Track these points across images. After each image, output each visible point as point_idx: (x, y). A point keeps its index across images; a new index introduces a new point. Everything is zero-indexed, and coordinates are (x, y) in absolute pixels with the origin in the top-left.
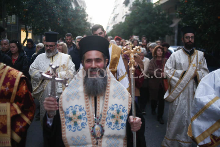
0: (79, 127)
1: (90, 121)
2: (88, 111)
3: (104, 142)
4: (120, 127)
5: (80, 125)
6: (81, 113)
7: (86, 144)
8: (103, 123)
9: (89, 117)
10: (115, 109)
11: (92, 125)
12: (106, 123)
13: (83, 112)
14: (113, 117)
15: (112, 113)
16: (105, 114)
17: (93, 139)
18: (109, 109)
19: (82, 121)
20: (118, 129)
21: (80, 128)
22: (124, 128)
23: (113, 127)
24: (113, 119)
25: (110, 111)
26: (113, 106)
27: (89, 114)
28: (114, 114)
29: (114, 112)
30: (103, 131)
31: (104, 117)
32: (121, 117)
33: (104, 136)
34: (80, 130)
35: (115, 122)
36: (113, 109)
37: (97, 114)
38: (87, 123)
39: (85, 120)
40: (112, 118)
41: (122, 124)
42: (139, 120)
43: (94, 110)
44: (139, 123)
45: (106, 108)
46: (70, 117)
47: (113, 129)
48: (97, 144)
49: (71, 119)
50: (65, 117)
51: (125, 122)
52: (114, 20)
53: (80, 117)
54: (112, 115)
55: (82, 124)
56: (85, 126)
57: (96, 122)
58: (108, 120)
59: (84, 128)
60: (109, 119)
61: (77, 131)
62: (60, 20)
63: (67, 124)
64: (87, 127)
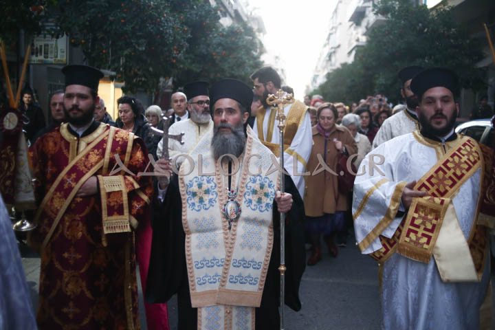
0: (205, 205)
1: (221, 196)
2: (219, 183)
3: (241, 228)
4: (263, 208)
5: (207, 202)
6: (209, 185)
7: (215, 229)
8: (240, 200)
9: (220, 192)
10: (258, 182)
11: (224, 202)
12: (244, 200)
13: (213, 184)
14: (255, 192)
15: (252, 187)
16: (242, 187)
17: (225, 222)
18: (248, 180)
19: (211, 196)
20: (261, 211)
21: (207, 207)
22: (270, 210)
23: (253, 208)
24: (254, 195)
25: (250, 184)
26: (255, 177)
27: (220, 187)
28: (255, 189)
29: (256, 186)
30: (239, 211)
31: (242, 192)
32: (266, 195)
33: (240, 219)
34: (206, 209)
35: (257, 200)
36: (254, 181)
37: (232, 187)
38: (217, 199)
39: (215, 195)
40: (253, 193)
41: (267, 205)
42: (288, 196)
43: (227, 182)
45: (244, 179)
46: (194, 191)
47: (254, 210)
48: (230, 228)
49: (194, 194)
50: (187, 193)
51: (271, 202)
53: (207, 192)
54: (253, 189)
55: (210, 201)
56: (214, 204)
57: (229, 198)
58: (247, 197)
59: (213, 206)
60: (249, 195)
61: (202, 210)
62: (180, 52)
63: (190, 202)
64: (217, 205)
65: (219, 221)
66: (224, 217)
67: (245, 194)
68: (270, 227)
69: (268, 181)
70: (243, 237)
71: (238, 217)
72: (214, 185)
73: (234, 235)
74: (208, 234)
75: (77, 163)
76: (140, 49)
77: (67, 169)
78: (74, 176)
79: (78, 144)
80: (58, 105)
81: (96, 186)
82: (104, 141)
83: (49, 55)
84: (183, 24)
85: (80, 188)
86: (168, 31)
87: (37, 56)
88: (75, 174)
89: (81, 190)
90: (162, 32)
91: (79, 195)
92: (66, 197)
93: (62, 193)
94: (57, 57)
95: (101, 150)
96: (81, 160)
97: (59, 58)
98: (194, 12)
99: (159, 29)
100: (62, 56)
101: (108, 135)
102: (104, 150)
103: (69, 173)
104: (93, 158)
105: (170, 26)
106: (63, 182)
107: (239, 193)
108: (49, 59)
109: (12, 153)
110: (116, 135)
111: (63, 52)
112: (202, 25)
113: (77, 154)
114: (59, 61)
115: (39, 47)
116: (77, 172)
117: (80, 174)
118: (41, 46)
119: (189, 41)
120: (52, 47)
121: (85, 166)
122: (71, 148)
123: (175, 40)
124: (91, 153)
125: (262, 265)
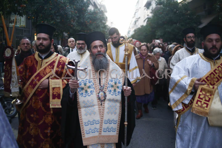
0: (89, 94)
1: (96, 89)
2: (95, 83)
3: (107, 104)
4: (117, 94)
5: (89, 92)
6: (90, 84)
7: (94, 106)
8: (105, 91)
9: (96, 87)
10: (114, 81)
11: (98, 92)
12: (107, 90)
14: (112, 86)
15: (111, 84)
16: (106, 84)
17: (99, 102)
18: (109, 81)
19: (91, 89)
20: (116, 95)
22: (120, 95)
23: (112, 94)
24: (112, 88)
26: (112, 79)
27: (95, 85)
28: (113, 85)
29: (113, 83)
30: (105, 96)
31: (106, 86)
32: (118, 87)
33: (106, 100)
34: (89, 96)
35: (113, 90)
36: (112, 81)
37: (101, 84)
38: (94, 91)
39: (93, 89)
41: (119, 92)
42: (129, 88)
43: (99, 82)
44: (129, 90)
45: (107, 80)
46: (82, 87)
47: (112, 95)
48: (101, 105)
49: (83, 89)
51: (121, 91)
52: (135, 23)
53: (89, 87)
55: (91, 92)
56: (93, 93)
57: (100, 90)
59: (92, 94)
60: (110, 88)
61: (87, 96)
62: (74, 22)
63: (80, 92)
64: (95, 93)
65: (96, 101)
66: (98, 100)
67: (108, 87)
68: (120, 103)
69: (118, 81)
70: (108, 108)
71: (105, 99)
72: (92, 84)
73: (103, 108)
74: (90, 108)
75: (40, 72)
76: (58, 21)
77: (35, 74)
78: (38, 78)
79: (42, 62)
80: (26, 44)
81: (47, 84)
82: (54, 62)
83: (17, 23)
84: (75, 9)
85: (40, 85)
86: (69, 13)
87: (12, 24)
88: (38, 77)
89: (40, 86)
90: (67, 13)
91: (40, 88)
92: (33, 88)
93: (32, 86)
94: (21, 24)
95: (52, 66)
96: (42, 70)
97: (22, 25)
98: (78, 4)
99: (65, 12)
100: (23, 24)
101: (56, 59)
102: (54, 66)
103: (36, 77)
104: (48, 70)
105: (70, 11)
106: (33, 80)
107: (105, 87)
108: (17, 25)
109: (9, 68)
110: (60, 59)
111: (24, 22)
112: (82, 10)
113: (41, 67)
114: (22, 26)
115: (13, 20)
116: (40, 77)
117: (41, 78)
118: (14, 20)
119: (78, 17)
120: (18, 20)
121: (44, 74)
122: (38, 64)
123: (72, 17)
124: (47, 67)
125: (117, 122)
